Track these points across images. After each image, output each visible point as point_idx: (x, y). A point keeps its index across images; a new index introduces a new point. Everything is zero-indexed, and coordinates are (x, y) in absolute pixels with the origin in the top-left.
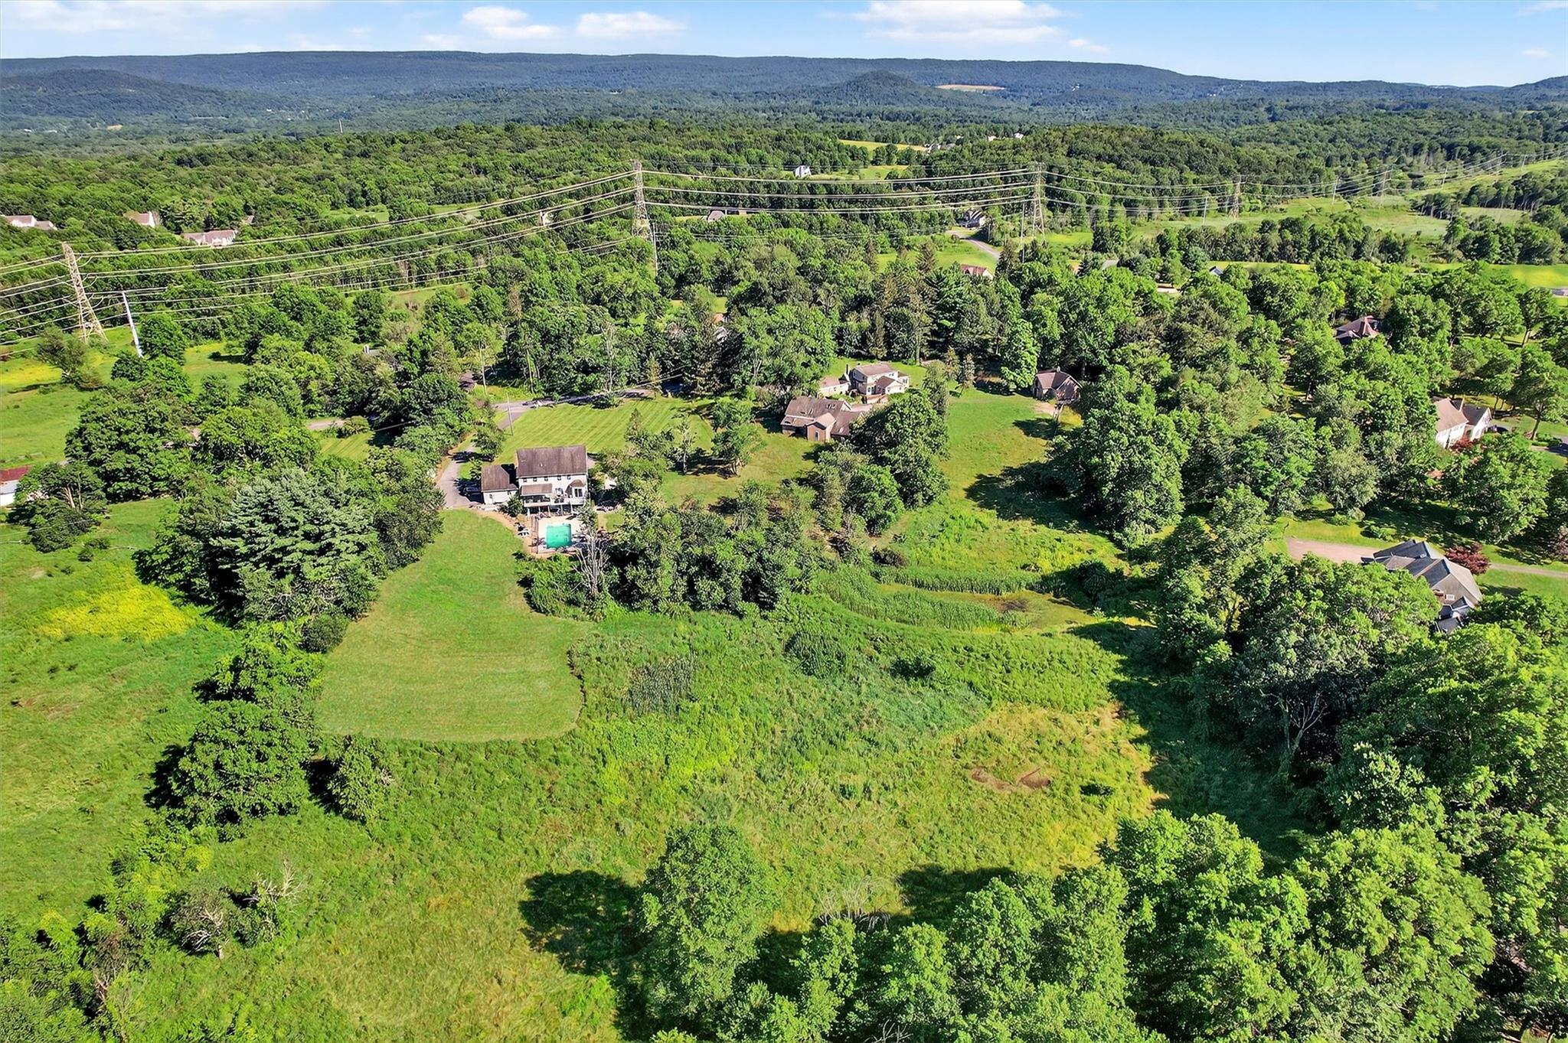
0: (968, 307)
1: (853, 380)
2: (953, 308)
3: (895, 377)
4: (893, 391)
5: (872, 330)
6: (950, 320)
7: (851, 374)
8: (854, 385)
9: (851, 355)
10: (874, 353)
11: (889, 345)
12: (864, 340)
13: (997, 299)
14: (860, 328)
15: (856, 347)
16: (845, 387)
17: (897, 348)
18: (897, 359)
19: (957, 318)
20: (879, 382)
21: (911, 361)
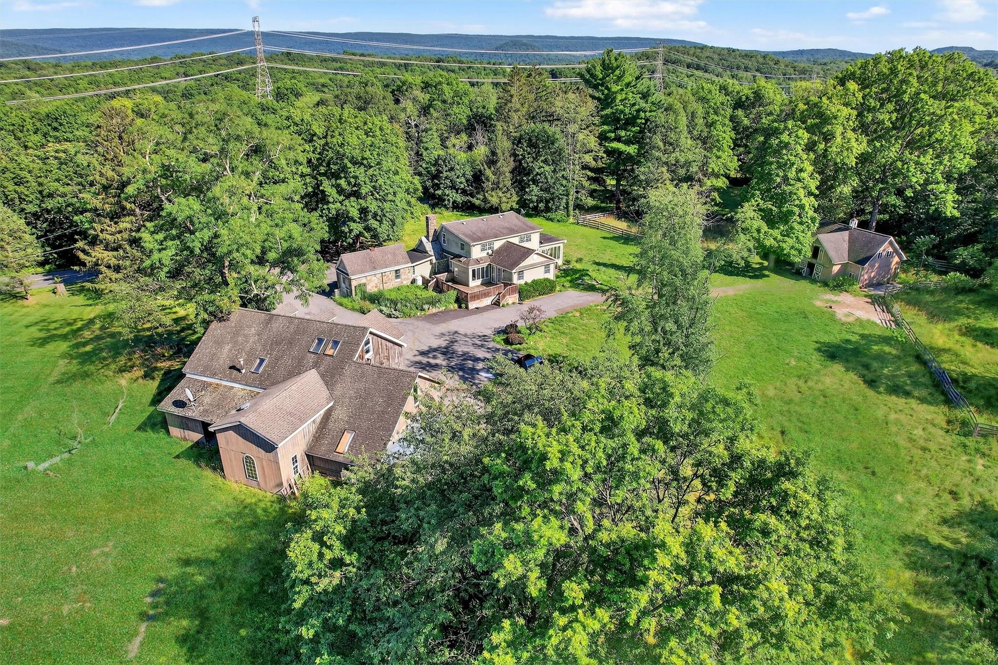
0: (660, 117)
1: (441, 253)
2: (631, 121)
3: (534, 243)
4: (529, 277)
5: (492, 162)
6: (628, 142)
7: (437, 239)
8: (442, 266)
9: (456, 207)
10: (494, 200)
11: (520, 186)
12: (477, 178)
13: (700, 112)
14: (472, 162)
15: (464, 192)
16: (424, 269)
17: (534, 192)
18: (535, 212)
19: (637, 140)
20: (496, 255)
21: (561, 213)
